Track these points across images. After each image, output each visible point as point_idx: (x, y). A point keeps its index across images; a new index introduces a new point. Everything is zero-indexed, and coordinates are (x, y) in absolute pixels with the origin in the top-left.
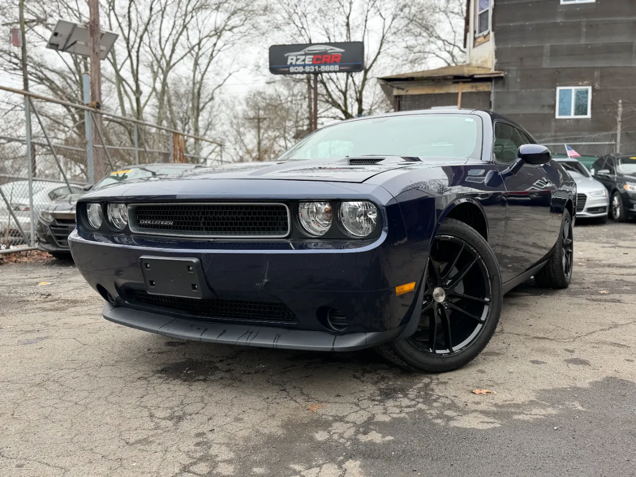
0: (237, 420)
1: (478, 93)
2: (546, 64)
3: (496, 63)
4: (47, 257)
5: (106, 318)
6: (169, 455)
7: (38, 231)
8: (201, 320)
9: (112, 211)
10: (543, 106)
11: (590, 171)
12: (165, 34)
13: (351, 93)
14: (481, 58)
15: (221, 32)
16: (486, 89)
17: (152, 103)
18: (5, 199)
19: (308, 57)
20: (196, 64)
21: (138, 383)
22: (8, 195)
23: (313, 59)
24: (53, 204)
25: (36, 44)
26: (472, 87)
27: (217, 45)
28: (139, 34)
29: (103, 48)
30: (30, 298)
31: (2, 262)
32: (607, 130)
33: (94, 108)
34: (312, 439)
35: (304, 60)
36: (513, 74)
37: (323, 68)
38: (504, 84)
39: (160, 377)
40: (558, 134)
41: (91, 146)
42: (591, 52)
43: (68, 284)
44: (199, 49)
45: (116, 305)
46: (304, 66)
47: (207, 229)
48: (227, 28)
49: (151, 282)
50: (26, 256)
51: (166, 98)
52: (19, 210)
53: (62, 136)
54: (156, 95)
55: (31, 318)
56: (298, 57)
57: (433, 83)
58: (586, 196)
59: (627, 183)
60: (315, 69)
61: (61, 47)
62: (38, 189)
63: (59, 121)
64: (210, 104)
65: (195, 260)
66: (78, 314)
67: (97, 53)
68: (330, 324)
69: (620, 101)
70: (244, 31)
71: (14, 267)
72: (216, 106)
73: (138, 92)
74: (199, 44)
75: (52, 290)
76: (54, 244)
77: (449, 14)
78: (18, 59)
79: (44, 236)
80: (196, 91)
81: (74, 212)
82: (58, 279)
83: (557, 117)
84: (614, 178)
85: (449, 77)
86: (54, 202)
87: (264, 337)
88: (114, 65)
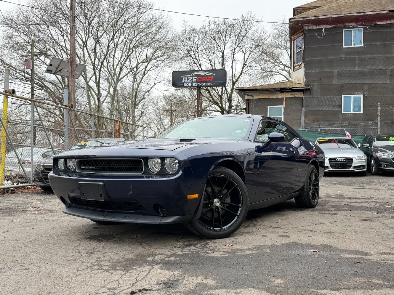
0: (116, 254)
1: (295, 98)
2: (335, 81)
3: (306, 81)
4: (39, 190)
5: (64, 212)
6: (83, 264)
7: (35, 175)
8: (105, 212)
9: (69, 162)
10: (334, 106)
11: (357, 144)
12: (116, 61)
13: (225, 96)
14: (297, 77)
15: (150, 60)
16: (300, 96)
17: (107, 101)
18: (18, 157)
19: (194, 78)
20: (135, 78)
21: (76, 242)
22: (20, 155)
23: (197, 79)
24: (44, 160)
25: (40, 66)
26: (292, 94)
27: (148, 67)
28: (101, 60)
29: (77, 72)
30: (28, 209)
31: (14, 192)
32: (371, 120)
33: (70, 107)
34: (145, 260)
35: (192, 80)
36: (316, 87)
37: (202, 84)
38: (310, 93)
39: (87, 240)
40: (344, 122)
41: (67, 128)
42: (362, 75)
43: (49, 203)
44: (137, 69)
45: (69, 206)
46: (192, 83)
47: (109, 170)
48: (153, 58)
49: (83, 194)
50: (27, 189)
51: (116, 98)
52: (25, 164)
53: (52, 120)
54: (110, 97)
55: (28, 217)
56: (189, 78)
57: (268, 92)
58: (353, 159)
59: (378, 152)
60: (198, 85)
61: (53, 72)
62: (36, 151)
63: (51, 111)
64: (143, 101)
65: (101, 183)
66: (53, 216)
67: (73, 76)
68: (160, 213)
69: (379, 104)
70: (163, 59)
71: (21, 194)
72: (147, 102)
73: (99, 95)
74: (137, 67)
75: (40, 206)
76: (43, 182)
77: (287, 49)
78: (29, 75)
79: (38, 178)
80: (134, 94)
81: (52, 164)
82: (44, 201)
83: (343, 112)
84: (372, 149)
85: (277, 89)
86: (44, 159)
87: (131, 219)
88: (85, 79)
